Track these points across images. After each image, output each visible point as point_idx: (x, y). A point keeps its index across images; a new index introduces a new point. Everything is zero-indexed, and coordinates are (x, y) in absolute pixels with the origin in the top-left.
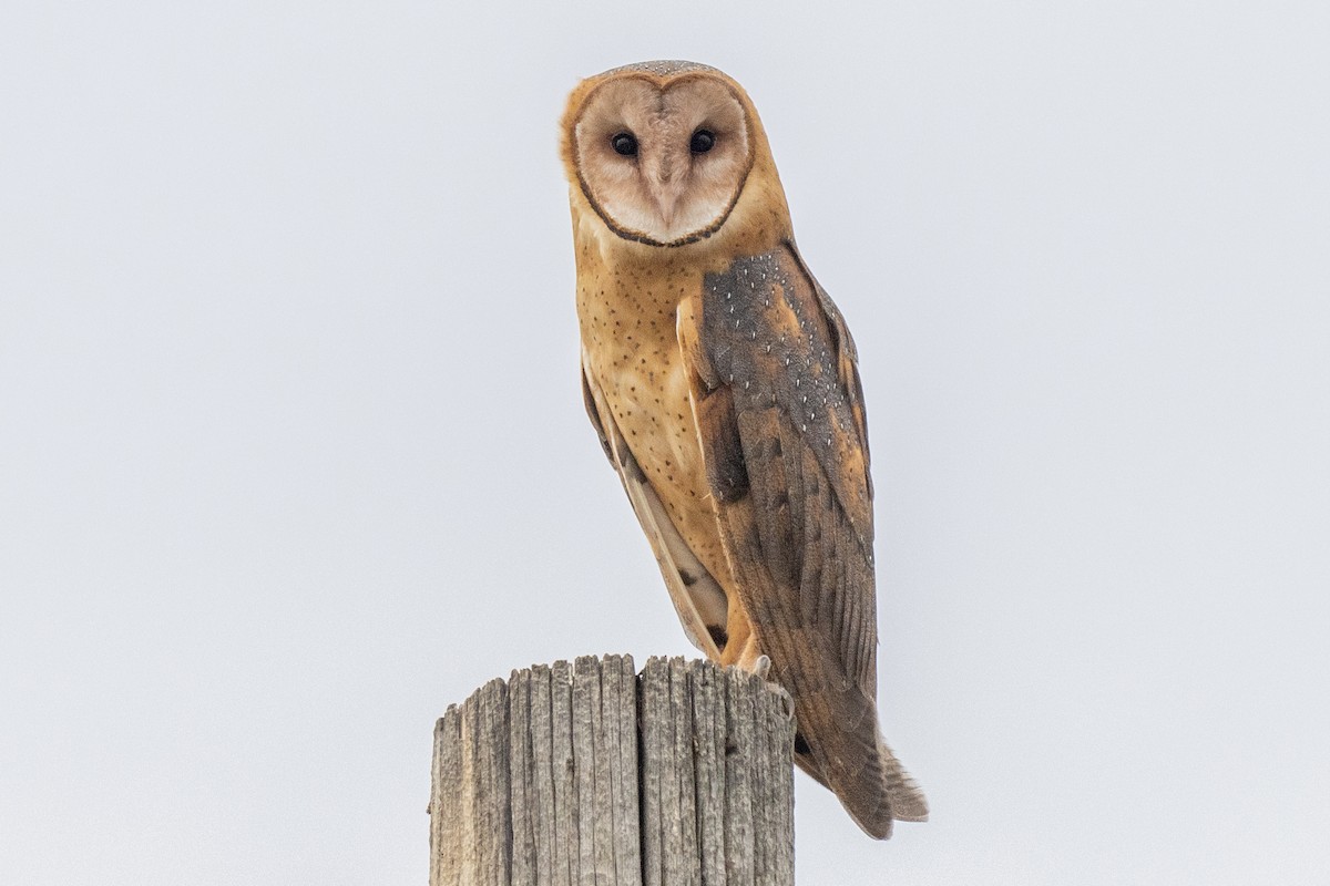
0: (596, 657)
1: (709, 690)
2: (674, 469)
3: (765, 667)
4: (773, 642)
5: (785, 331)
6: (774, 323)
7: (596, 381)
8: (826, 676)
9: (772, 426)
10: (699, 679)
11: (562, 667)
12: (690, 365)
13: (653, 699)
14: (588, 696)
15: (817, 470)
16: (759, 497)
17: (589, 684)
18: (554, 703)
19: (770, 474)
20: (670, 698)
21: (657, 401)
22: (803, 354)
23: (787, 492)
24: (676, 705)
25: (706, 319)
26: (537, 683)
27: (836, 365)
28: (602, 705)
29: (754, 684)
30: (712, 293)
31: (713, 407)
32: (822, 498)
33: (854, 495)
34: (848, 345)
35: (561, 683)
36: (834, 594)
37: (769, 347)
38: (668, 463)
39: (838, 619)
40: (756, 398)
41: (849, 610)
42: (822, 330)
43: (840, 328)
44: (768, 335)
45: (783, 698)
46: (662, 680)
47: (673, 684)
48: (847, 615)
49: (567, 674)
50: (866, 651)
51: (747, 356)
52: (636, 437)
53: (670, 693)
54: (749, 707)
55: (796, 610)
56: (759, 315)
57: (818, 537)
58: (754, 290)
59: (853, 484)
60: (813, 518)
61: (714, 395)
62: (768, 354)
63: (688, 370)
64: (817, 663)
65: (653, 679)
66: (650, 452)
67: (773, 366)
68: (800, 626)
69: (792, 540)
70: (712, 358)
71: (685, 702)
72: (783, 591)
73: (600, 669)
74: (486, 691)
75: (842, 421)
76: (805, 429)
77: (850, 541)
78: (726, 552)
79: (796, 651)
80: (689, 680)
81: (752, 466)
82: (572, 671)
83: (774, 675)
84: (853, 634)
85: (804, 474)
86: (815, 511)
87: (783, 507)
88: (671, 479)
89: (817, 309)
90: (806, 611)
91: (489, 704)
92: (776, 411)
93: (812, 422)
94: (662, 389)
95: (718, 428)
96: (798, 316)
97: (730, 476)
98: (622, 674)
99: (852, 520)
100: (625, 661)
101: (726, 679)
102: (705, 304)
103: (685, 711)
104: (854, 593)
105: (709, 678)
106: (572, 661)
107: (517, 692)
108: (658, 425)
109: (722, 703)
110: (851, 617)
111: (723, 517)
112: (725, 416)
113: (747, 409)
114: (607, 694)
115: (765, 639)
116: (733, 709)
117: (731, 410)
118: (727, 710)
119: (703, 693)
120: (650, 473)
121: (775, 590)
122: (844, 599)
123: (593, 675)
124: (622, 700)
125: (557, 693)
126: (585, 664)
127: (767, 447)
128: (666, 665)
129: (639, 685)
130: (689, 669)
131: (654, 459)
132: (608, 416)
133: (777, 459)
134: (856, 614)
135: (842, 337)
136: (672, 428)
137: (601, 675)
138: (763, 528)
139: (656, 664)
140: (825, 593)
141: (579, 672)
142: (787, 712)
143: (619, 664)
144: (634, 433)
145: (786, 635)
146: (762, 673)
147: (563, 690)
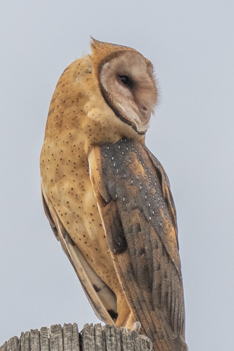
0: (60, 325)
1: (113, 338)
2: (87, 239)
3: (138, 327)
4: (142, 316)
5: (139, 174)
6: (134, 170)
7: (49, 200)
8: (166, 332)
9: (136, 218)
10: (108, 334)
11: (45, 330)
12: (97, 191)
13: (87, 343)
14: (57, 343)
15: (157, 238)
16: (132, 251)
17: (57, 338)
18: (42, 347)
19: (136, 240)
20: (95, 342)
21: (80, 208)
22: (147, 184)
23: (144, 248)
24: (98, 346)
25: (103, 169)
26: (33, 338)
27: (161, 189)
28: (64, 347)
29: (133, 335)
30: (105, 157)
31: (109, 210)
32: (160, 250)
33: (173, 249)
34: (166, 180)
35: (44, 338)
36: (167, 295)
37: (132, 182)
38: (84, 236)
39: (169, 306)
40: (128, 205)
41: (174, 301)
42: (154, 173)
43: (162, 172)
44: (131, 176)
45: (147, 342)
46: (91, 335)
47: (96, 337)
48: (173, 304)
49: (47, 333)
50: (182, 320)
51: (123, 186)
52: (69, 225)
53: (95, 340)
54: (131, 345)
55: (151, 302)
56: (127, 166)
57: (159, 268)
58: (123, 155)
59: (172, 244)
60: (157, 260)
61: (109, 204)
62: (132, 185)
63: (96, 193)
64: (162, 326)
65: (87, 334)
66: (76, 231)
67: (134, 190)
68: (153, 310)
69: (148, 270)
70: (107, 187)
71: (102, 345)
72: (145, 293)
73: (62, 330)
74: (10, 342)
75: (166, 214)
76: (150, 219)
77: (173, 270)
78: (118, 276)
79: (152, 321)
80: (103, 334)
81: (128, 236)
82: (49, 332)
83: (143, 331)
84: (176, 313)
85: (151, 240)
86: (157, 256)
87: (143, 255)
88: (86, 243)
89: (151, 164)
90: (156, 302)
91: (11, 348)
92: (137, 211)
93: (153, 215)
94: (82, 202)
95: (112, 220)
96: (143, 166)
97: (118, 242)
98: (73, 332)
99: (173, 260)
100: (74, 326)
101: (121, 333)
102: (102, 163)
103: (102, 348)
104: (175, 293)
105: (113, 333)
106: (49, 327)
107: (24, 343)
108: (80, 219)
109: (119, 344)
110: (175, 304)
111: (116, 260)
112: (114, 213)
113: (124, 210)
114: (66, 342)
115: (138, 316)
116: (124, 347)
117: (117, 211)
118: (122, 347)
119: (111, 340)
120: (76, 241)
121: (142, 293)
122: (171, 296)
123: (59, 333)
124: (73, 344)
125: (43, 342)
126: (55, 328)
127: (134, 228)
128: (93, 328)
129: (81, 338)
130: (103, 329)
131: (78, 234)
132: (56, 215)
133: (139, 233)
134: (177, 303)
135: (163, 176)
136: (87, 220)
137: (63, 333)
138: (134, 265)
139: (88, 327)
140: (163, 294)
141: (53, 332)
142: (149, 348)
143: (71, 328)
144: (68, 223)
145: (147, 314)
146: (137, 330)
147: (45, 341)
